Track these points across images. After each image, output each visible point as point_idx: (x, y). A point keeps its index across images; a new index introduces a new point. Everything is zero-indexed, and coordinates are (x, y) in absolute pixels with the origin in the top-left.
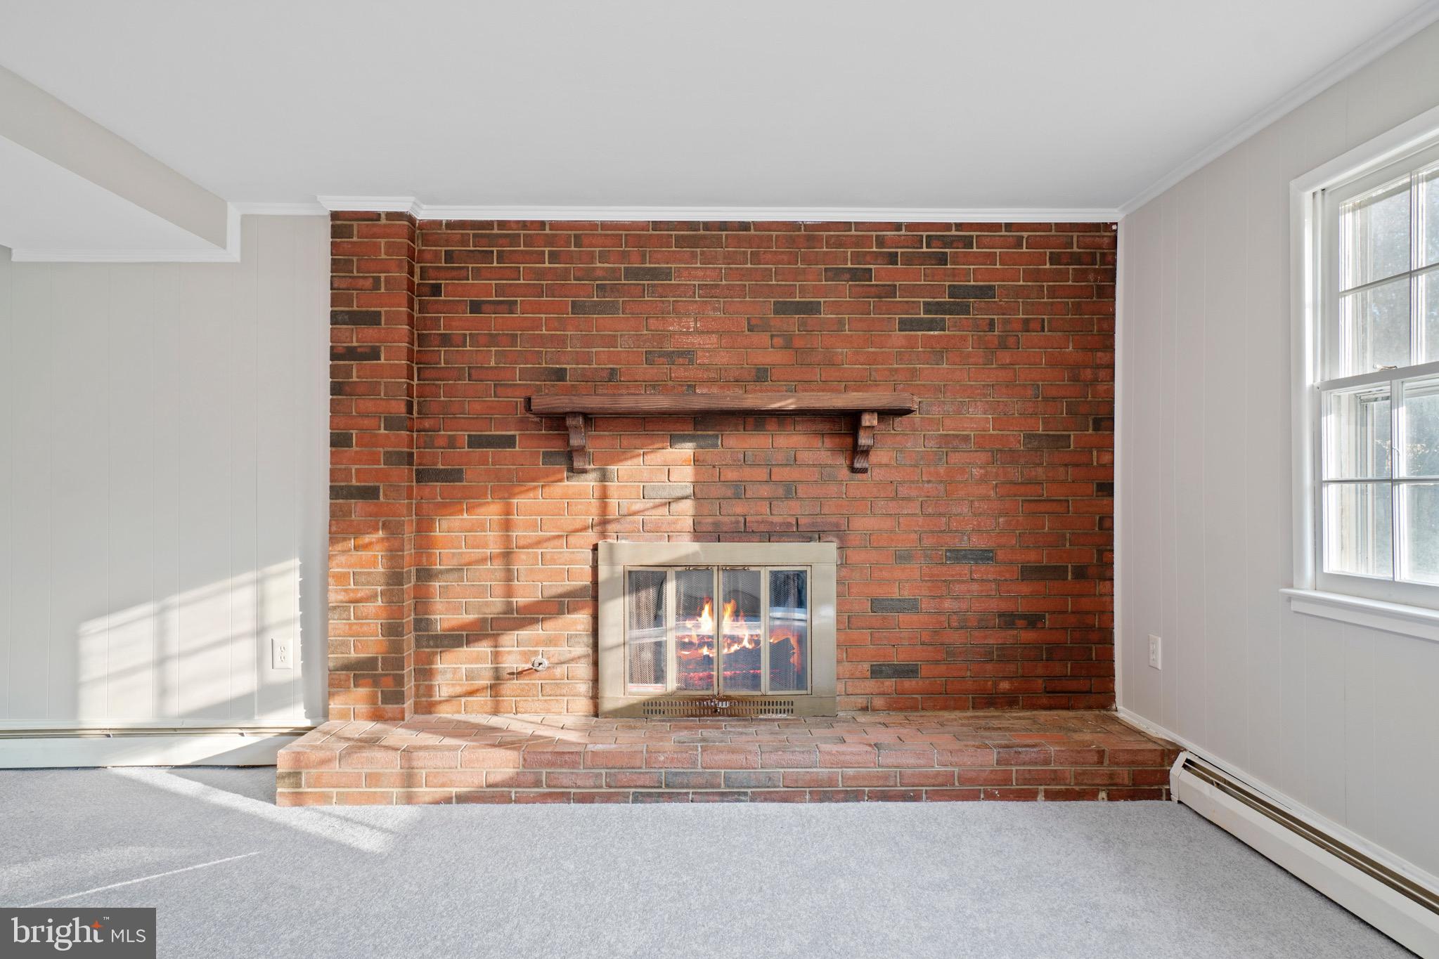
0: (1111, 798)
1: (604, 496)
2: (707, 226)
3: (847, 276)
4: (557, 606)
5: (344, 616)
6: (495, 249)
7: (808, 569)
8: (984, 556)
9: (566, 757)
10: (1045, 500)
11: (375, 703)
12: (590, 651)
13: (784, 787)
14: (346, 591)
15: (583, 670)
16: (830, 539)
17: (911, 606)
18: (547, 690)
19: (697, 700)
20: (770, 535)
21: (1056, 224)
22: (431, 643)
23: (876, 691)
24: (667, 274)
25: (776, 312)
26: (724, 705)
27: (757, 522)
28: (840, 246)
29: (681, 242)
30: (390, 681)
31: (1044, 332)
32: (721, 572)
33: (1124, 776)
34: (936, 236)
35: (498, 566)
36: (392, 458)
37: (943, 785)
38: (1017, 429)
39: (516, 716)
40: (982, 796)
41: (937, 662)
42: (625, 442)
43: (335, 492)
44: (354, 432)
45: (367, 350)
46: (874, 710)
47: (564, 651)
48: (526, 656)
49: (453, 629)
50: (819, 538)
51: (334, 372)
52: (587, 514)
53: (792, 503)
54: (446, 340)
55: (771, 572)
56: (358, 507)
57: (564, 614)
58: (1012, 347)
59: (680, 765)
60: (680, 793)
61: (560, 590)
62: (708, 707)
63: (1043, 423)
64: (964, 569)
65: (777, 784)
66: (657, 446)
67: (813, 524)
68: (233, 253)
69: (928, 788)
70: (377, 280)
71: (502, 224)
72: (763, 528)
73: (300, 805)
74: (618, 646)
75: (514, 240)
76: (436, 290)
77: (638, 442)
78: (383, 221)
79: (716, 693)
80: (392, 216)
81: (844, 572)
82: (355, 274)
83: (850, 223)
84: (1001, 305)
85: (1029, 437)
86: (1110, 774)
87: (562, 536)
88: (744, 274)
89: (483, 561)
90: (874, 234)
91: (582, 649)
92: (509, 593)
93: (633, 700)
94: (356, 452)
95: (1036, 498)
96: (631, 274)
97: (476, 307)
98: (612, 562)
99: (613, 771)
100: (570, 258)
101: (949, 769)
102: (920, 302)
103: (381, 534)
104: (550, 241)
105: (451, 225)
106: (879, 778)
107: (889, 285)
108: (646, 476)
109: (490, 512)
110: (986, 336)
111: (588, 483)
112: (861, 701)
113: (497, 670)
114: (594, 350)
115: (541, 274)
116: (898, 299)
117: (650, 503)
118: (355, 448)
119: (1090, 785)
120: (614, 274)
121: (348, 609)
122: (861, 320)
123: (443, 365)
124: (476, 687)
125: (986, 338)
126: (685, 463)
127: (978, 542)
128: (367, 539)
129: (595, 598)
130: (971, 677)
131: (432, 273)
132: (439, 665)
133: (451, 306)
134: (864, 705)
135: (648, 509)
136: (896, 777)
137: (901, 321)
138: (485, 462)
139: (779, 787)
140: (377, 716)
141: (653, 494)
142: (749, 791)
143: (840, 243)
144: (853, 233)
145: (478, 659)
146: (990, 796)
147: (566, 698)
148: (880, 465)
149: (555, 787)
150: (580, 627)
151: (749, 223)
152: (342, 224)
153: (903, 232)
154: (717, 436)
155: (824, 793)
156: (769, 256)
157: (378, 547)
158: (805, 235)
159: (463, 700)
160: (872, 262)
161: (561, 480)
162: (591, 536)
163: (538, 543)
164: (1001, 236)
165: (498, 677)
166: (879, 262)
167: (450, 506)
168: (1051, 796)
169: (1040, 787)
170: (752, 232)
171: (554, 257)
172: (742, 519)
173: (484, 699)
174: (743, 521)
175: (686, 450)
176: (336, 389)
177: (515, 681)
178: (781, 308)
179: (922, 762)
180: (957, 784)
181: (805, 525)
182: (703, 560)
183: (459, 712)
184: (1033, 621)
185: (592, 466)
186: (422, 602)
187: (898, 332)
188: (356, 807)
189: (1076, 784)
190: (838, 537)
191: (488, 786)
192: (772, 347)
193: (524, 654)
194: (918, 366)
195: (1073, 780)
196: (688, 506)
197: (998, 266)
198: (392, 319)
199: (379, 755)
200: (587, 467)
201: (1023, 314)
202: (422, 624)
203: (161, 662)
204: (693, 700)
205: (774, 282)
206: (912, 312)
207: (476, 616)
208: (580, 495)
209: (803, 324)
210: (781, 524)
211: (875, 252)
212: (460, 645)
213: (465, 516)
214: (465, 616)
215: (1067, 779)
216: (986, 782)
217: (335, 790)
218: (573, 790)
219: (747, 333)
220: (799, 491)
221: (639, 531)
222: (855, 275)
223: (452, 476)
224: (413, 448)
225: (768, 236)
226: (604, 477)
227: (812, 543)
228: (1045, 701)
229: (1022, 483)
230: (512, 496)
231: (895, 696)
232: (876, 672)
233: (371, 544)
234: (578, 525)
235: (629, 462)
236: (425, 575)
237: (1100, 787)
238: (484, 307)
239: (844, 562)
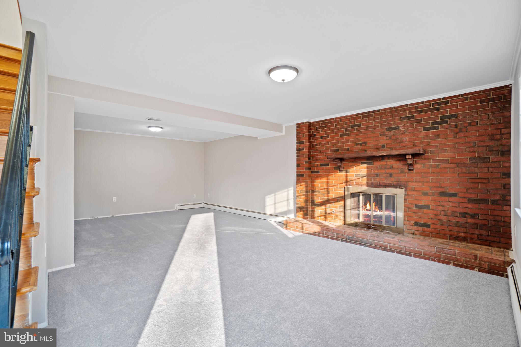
0: (480, 271)
1: (347, 176)
2: (369, 112)
3: (407, 118)
4: (337, 200)
5: (299, 198)
6: (325, 125)
7: (396, 195)
8: (454, 195)
9: (328, 230)
10: (478, 178)
11: (303, 215)
12: (343, 210)
13: (374, 245)
14: (299, 194)
15: (342, 214)
16: (402, 188)
17: (427, 207)
18: (335, 217)
19: (367, 224)
20: (386, 186)
21: (482, 90)
22: (314, 205)
23: (416, 229)
24: (360, 125)
25: (387, 130)
26: (374, 227)
27: (382, 183)
28: (405, 111)
29: (363, 117)
30: (306, 211)
31: (478, 125)
32: (373, 195)
33: (486, 265)
34: (435, 103)
35: (325, 190)
36: (306, 169)
37: (418, 254)
38: (467, 156)
39: (329, 222)
40: (431, 260)
41: (436, 224)
42: (351, 164)
43: (297, 175)
44: (300, 164)
45: (302, 148)
46: (415, 234)
47: (338, 209)
48: (331, 210)
49: (317, 203)
50: (399, 187)
51: (297, 153)
52: (343, 180)
53: (392, 178)
54: (316, 145)
55: (385, 195)
56: (300, 178)
57: (338, 201)
58: (464, 131)
59: (351, 235)
60: (350, 242)
61: (338, 196)
62: (369, 227)
63: (477, 154)
64: (447, 198)
65: (373, 244)
66: (358, 165)
67: (397, 184)
68: (284, 133)
69: (414, 254)
70: (303, 135)
71: (326, 120)
72: (384, 184)
73: (287, 230)
74: (349, 210)
75: (328, 123)
76: (315, 135)
77: (354, 164)
78: (304, 124)
79: (371, 223)
80: (306, 123)
81: (406, 197)
82: (300, 134)
83: (407, 104)
84: (460, 119)
85: (471, 159)
86: (479, 264)
87: (338, 185)
88: (378, 122)
89: (323, 189)
90: (415, 106)
91: (342, 210)
92: (328, 196)
93: (352, 222)
94: (300, 168)
95: (475, 178)
96: (352, 126)
97: (322, 138)
98: (348, 191)
99: (337, 234)
100: (339, 125)
101: (420, 250)
102: (430, 122)
103: (304, 183)
104: (335, 122)
105: (317, 122)
106: (400, 248)
107: (420, 119)
108: (356, 172)
109: (324, 180)
110: (454, 129)
111: (343, 173)
112: (412, 232)
113: (326, 212)
114: (344, 144)
115: (333, 129)
116: (423, 122)
117: (356, 178)
118: (300, 167)
119: (471, 265)
120: (348, 127)
121: (299, 197)
122: (411, 129)
123: (316, 150)
124: (321, 215)
125: (454, 130)
126: (365, 168)
127: (452, 191)
128: (302, 184)
129: (344, 198)
130: (448, 230)
131: (314, 132)
132: (315, 210)
133: (317, 138)
134: (412, 233)
135: (356, 179)
136: (404, 249)
137: (424, 128)
138: (323, 169)
139: (373, 245)
140: (304, 218)
141: (357, 176)
142: (366, 244)
143: (405, 110)
144: (408, 107)
145: (322, 209)
146: (433, 260)
147: (339, 220)
148: (418, 168)
149: (326, 235)
150: (342, 205)
151: (379, 110)
152: (298, 125)
153: (424, 104)
154: (372, 162)
155: (384, 248)
156: (385, 117)
157: (304, 186)
158: (395, 110)
159: (319, 217)
160: (414, 114)
161: (338, 173)
162: (344, 185)
163: (333, 186)
164: (460, 98)
165: (326, 214)
166: (416, 113)
167: (317, 178)
168: (454, 265)
169: (451, 262)
170: (380, 112)
171: (336, 125)
172: (378, 182)
173: (323, 217)
174: (379, 183)
175: (365, 166)
176: (297, 156)
177: (329, 215)
178: (389, 129)
179: (412, 247)
180: (423, 254)
181: (395, 184)
182: (368, 192)
183: (319, 220)
184: (473, 216)
185: (344, 170)
186: (313, 197)
187: (423, 132)
188: (294, 232)
189: (465, 264)
190: (405, 187)
191: (315, 232)
192: (386, 139)
193: (330, 209)
194: (430, 140)
195: (464, 262)
196: (365, 179)
197: (458, 108)
198: (306, 142)
199: (298, 223)
200: (343, 170)
201: (469, 121)
202: (313, 201)
203: (275, 203)
204: (366, 224)
205: (386, 123)
206: (427, 125)
207: (322, 201)
208: (342, 176)
209: (394, 132)
210: (389, 184)
211: (415, 111)
212: (319, 206)
213: (320, 180)
214: (320, 200)
215: (462, 261)
216: (432, 256)
217: (292, 228)
218: (330, 236)
219: (379, 136)
220: (394, 175)
221: (354, 184)
222: (409, 118)
223: (318, 172)
224: (310, 167)
225: (385, 112)
226: (347, 172)
227: (397, 189)
228: (478, 242)
229: (469, 173)
230: (328, 176)
231: (422, 232)
232: (416, 224)
233: (303, 185)
234: (341, 183)
235: (352, 169)
236: (313, 192)
237: (475, 267)
238: (323, 138)
239: (407, 194)
